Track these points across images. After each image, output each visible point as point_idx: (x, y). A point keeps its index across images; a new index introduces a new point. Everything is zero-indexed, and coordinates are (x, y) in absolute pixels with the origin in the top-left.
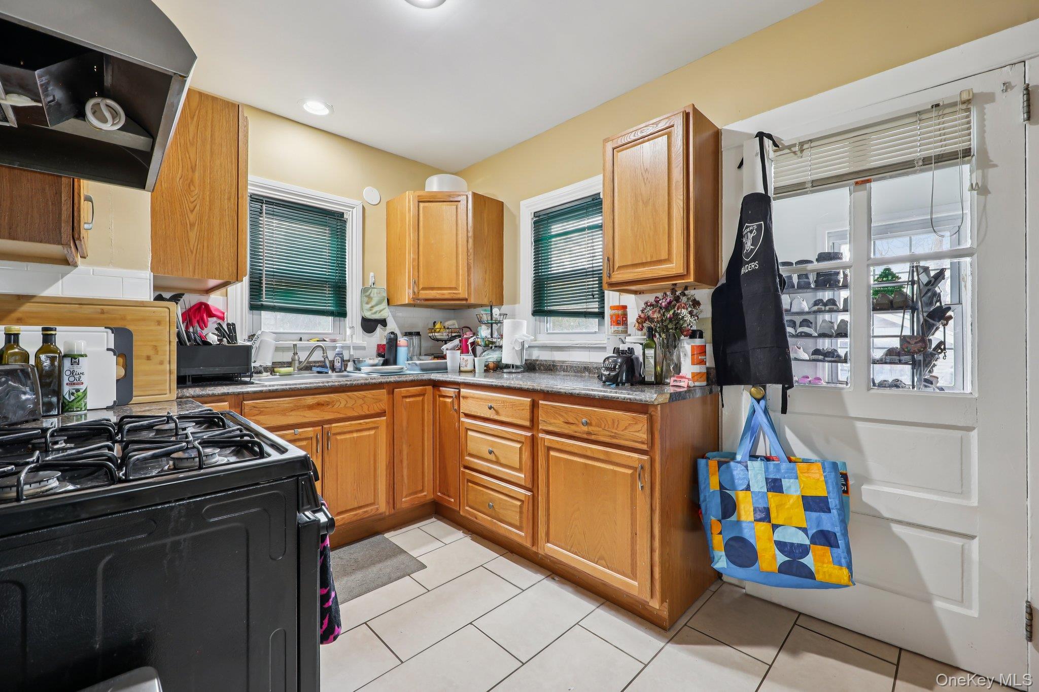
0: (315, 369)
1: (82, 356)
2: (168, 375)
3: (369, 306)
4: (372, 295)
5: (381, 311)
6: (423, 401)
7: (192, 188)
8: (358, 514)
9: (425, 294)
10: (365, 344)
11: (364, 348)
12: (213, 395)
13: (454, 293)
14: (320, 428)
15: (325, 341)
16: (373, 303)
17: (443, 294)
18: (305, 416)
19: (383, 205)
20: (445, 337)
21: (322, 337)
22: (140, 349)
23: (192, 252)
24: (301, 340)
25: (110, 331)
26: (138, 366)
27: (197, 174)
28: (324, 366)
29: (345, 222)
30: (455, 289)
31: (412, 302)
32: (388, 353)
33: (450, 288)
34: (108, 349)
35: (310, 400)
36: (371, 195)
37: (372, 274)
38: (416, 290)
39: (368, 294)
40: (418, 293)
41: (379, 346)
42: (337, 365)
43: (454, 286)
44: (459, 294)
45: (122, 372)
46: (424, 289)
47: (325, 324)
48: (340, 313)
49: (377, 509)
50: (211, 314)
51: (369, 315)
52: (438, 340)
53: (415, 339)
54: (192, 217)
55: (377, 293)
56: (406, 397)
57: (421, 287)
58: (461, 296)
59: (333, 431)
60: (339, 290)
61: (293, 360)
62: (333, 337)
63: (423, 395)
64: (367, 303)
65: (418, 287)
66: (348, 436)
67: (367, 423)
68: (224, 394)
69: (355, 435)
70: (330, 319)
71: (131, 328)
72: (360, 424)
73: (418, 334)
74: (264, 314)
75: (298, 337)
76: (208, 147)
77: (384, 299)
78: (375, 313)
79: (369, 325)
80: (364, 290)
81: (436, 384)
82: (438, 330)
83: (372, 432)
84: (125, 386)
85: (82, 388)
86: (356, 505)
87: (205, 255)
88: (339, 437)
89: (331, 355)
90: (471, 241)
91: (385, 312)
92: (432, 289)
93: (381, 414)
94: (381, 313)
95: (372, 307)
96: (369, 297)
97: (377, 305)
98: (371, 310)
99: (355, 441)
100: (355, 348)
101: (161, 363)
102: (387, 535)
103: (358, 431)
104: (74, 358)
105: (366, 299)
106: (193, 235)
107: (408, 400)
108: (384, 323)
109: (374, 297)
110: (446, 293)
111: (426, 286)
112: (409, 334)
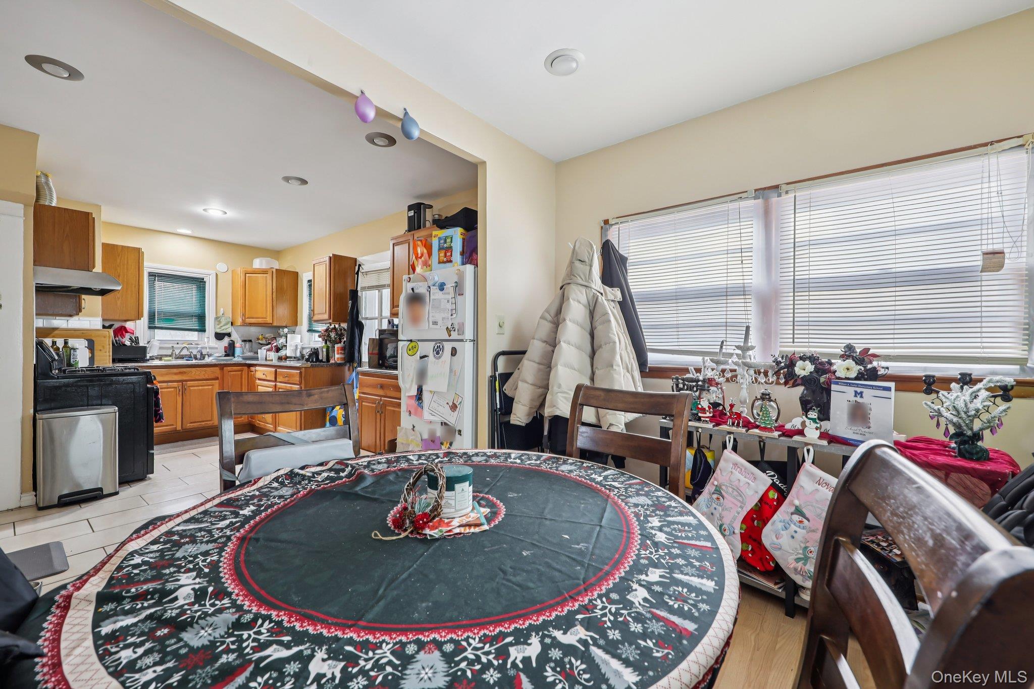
0: (185, 358)
1: (77, 349)
2: (109, 357)
3: (219, 326)
4: (221, 320)
5: (226, 329)
6: (241, 374)
9: (248, 321)
10: (217, 346)
11: (217, 348)
13: (264, 320)
14: (181, 383)
15: (192, 344)
16: (222, 325)
17: (258, 321)
18: (172, 378)
19: (230, 271)
21: (190, 342)
22: (96, 347)
23: (118, 309)
24: (178, 344)
25: (86, 340)
26: (96, 353)
28: (191, 357)
29: (205, 282)
30: (265, 318)
31: (241, 324)
32: (230, 350)
33: (262, 318)
34: (86, 347)
35: (175, 370)
36: (222, 267)
37: (222, 309)
38: (243, 318)
39: (218, 320)
40: (245, 320)
41: (225, 347)
42: (199, 356)
43: (264, 316)
44: (267, 320)
45: (91, 355)
46: (248, 318)
47: (193, 336)
48: (203, 330)
49: (213, 423)
50: (127, 331)
51: (219, 331)
52: (261, 344)
53: (248, 345)
54: (119, 295)
55: (224, 319)
56: (231, 371)
57: (246, 316)
58: (268, 322)
59: (188, 385)
60: (201, 318)
61: (172, 354)
62: (196, 343)
63: (241, 370)
64: (217, 325)
66: (196, 388)
67: (206, 383)
69: (200, 388)
70: (196, 333)
71: (94, 339)
72: (202, 383)
73: (250, 341)
74: (156, 331)
75: (175, 342)
76: (126, 266)
77: (229, 323)
78: (223, 329)
79: (219, 336)
80: (217, 318)
81: (250, 366)
82: (260, 339)
83: (210, 387)
84: (92, 360)
85: (77, 360)
87: (124, 310)
88: (191, 388)
89: (195, 352)
90: (274, 294)
91: (229, 329)
92: (253, 318)
93: (217, 379)
96: (220, 322)
97: (224, 326)
98: (220, 328)
99: (201, 391)
100: (210, 348)
101: (106, 353)
103: (202, 386)
104: (74, 349)
105: (217, 323)
106: (119, 302)
107: (232, 373)
108: (229, 335)
109: (223, 321)
110: (260, 321)
111: (249, 316)
112: (244, 341)
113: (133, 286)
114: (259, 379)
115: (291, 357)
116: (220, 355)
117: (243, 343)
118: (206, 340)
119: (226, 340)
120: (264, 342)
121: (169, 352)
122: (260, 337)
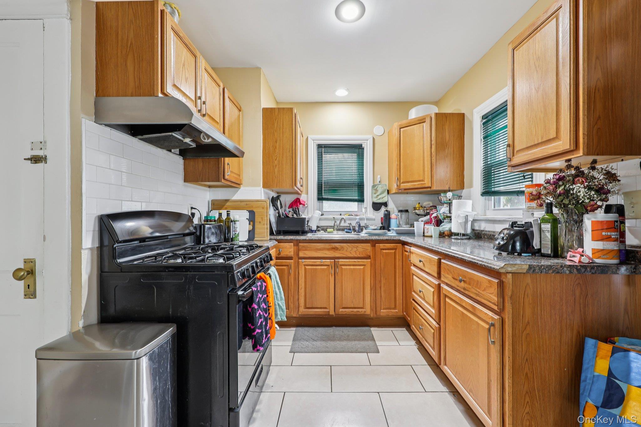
0: (346, 230)
1: (237, 221)
2: (266, 230)
3: (376, 195)
4: (378, 189)
5: (383, 198)
6: (395, 253)
7: (276, 150)
8: (354, 311)
9: (403, 186)
10: (374, 217)
11: (374, 220)
12: (287, 240)
13: (421, 184)
14: (333, 260)
15: (352, 215)
16: (378, 193)
17: (415, 185)
18: (326, 254)
19: (386, 134)
20: (422, 213)
21: (350, 213)
22: (257, 219)
23: (276, 178)
24: (341, 215)
25: (248, 212)
26: (257, 225)
27: (277, 144)
28: (350, 229)
29: (363, 148)
30: (423, 181)
31: (397, 192)
32: (386, 224)
33: (419, 181)
34: (247, 219)
35: (327, 245)
36: (378, 130)
37: (379, 176)
38: (398, 184)
39: (376, 188)
40: (400, 185)
41: (382, 218)
42: (357, 228)
43: (421, 179)
44: (425, 184)
45: (251, 228)
46: (403, 183)
47: (353, 207)
48: (361, 200)
49: (365, 312)
50: (301, 204)
51: (376, 201)
52: (418, 215)
53: (404, 215)
54: (276, 162)
55: (381, 187)
56: (383, 249)
57: (402, 181)
58: (426, 185)
59: (340, 263)
60: (360, 187)
61: (334, 225)
62: (356, 213)
63: (396, 249)
64: (375, 194)
65: (400, 182)
66: (348, 267)
67: (359, 262)
68: (291, 240)
69: (352, 267)
70: (356, 203)
71: (255, 210)
72: (355, 261)
73: (407, 211)
74: (325, 202)
75: (339, 213)
77: (385, 191)
78: (380, 199)
79: (377, 206)
80: (374, 186)
81: (404, 243)
82: (418, 208)
83: (362, 267)
84: (252, 233)
85: (237, 233)
86: (352, 306)
87: (281, 178)
88: (343, 267)
89: (354, 223)
90: (434, 147)
91: (384, 198)
92: (408, 182)
93: (368, 257)
94: (383, 199)
95: (378, 196)
96: (376, 190)
97: (381, 194)
98: (377, 197)
99: (352, 271)
100: (367, 219)
101: (264, 225)
102: (372, 329)
103: (353, 265)
104: (234, 221)
105: (374, 191)
106: (276, 170)
107: (384, 251)
108: (385, 204)
109: (380, 190)
110: (416, 184)
111: (404, 181)
112: (401, 211)
113: (288, 151)
114: (414, 265)
115: (457, 234)
116: (376, 227)
117: (399, 214)
118: (364, 210)
119: (383, 209)
120: (421, 212)
121: (331, 223)
122: (417, 206)
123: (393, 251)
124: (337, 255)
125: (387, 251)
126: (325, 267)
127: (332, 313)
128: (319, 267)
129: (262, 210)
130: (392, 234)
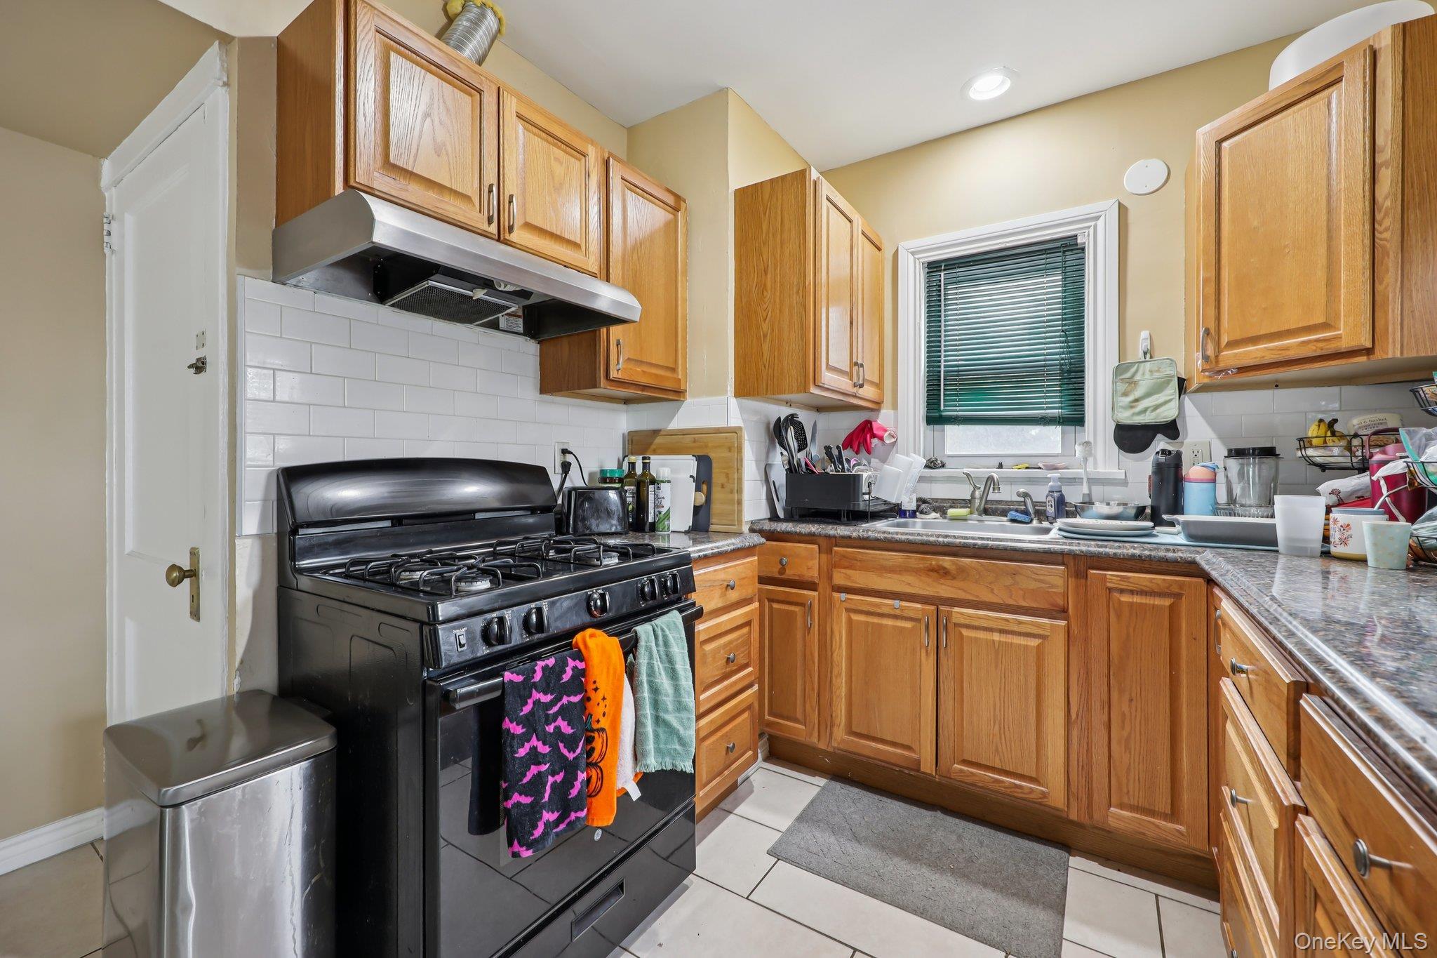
0: (1012, 514)
1: (662, 482)
2: (736, 505)
3: (1131, 398)
4: (1138, 377)
5: (1157, 407)
6: (1173, 609)
7: (765, 293)
8: (1003, 782)
9: (1232, 357)
10: (1119, 474)
11: (1121, 482)
12: (800, 534)
13: (1317, 340)
14: (933, 608)
15: (1040, 468)
16: (1138, 393)
17: (1287, 348)
18: (909, 584)
20: (1341, 460)
21: (1034, 461)
23: (765, 367)
24: (1001, 466)
25: (694, 458)
26: (717, 494)
27: (769, 276)
28: (1026, 512)
29: (1083, 249)
31: (1206, 381)
32: (1161, 498)
33: (1311, 329)
34: (691, 476)
35: (915, 560)
36: (1145, 175)
37: (1144, 334)
38: (1210, 351)
39: (1128, 375)
40: (1217, 357)
41: (1150, 477)
42: (1050, 510)
43: (1320, 319)
44: (1338, 338)
45: (702, 498)
46: (1232, 344)
47: (1048, 440)
48: (1074, 418)
49: (1044, 795)
51: (1127, 417)
52: (1323, 467)
54: (765, 327)
55: (1151, 371)
56: (1122, 591)
57: (1225, 339)
58: (1345, 345)
59: (955, 619)
60: (1072, 375)
61: (973, 497)
62: (1052, 462)
63: (1178, 596)
64: (1125, 394)
65: (1218, 343)
66: (981, 635)
67: (1020, 623)
68: (811, 535)
69: (996, 637)
70: (1059, 428)
71: (712, 455)
72: (1007, 620)
73: (1269, 452)
74: (949, 429)
75: (996, 462)
77: (1168, 382)
78: (1144, 411)
79: (1133, 438)
80: (1119, 370)
82: (1315, 441)
83: (1034, 642)
84: (702, 513)
85: (664, 510)
86: (998, 765)
87: (776, 368)
88: (965, 632)
89: (1040, 494)
92: (1255, 340)
94: (1158, 411)
95: (1137, 400)
96: (1132, 382)
97: (1148, 395)
98: (1132, 407)
99: (997, 649)
100: (1092, 481)
101: (732, 492)
102: (1075, 861)
103: (1002, 631)
104: (660, 482)
105: (1121, 387)
106: (766, 347)
107: (1125, 598)
108: (1171, 429)
109: (1145, 379)
110: (1293, 345)
111: (1238, 336)
112: (1237, 453)
113: (795, 290)
116: (1116, 510)
117: (1233, 464)
118: (1078, 449)
119: (1161, 443)
120: (1335, 454)
121: (964, 492)
122: (1313, 431)
123: (1167, 602)
124: (945, 590)
125: (1137, 599)
126: (908, 625)
127: (928, 766)
128: (889, 622)
129: (725, 454)
130: (1170, 538)
